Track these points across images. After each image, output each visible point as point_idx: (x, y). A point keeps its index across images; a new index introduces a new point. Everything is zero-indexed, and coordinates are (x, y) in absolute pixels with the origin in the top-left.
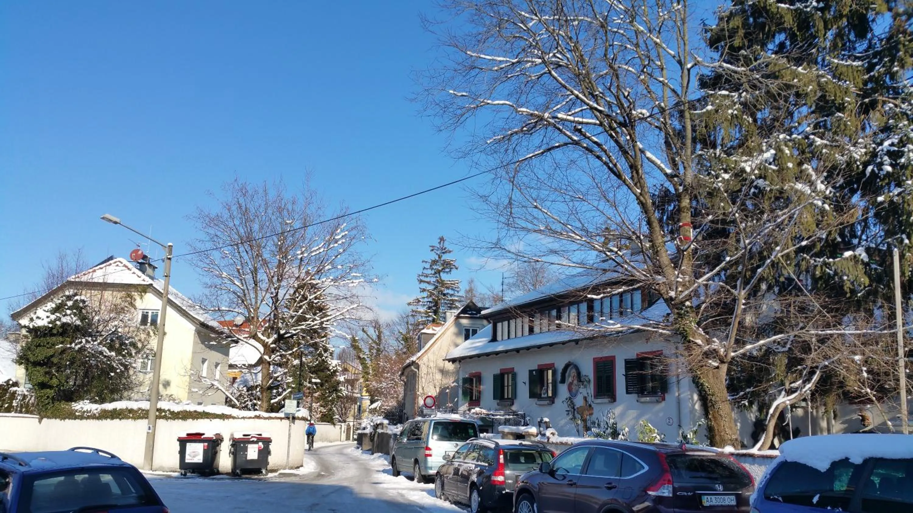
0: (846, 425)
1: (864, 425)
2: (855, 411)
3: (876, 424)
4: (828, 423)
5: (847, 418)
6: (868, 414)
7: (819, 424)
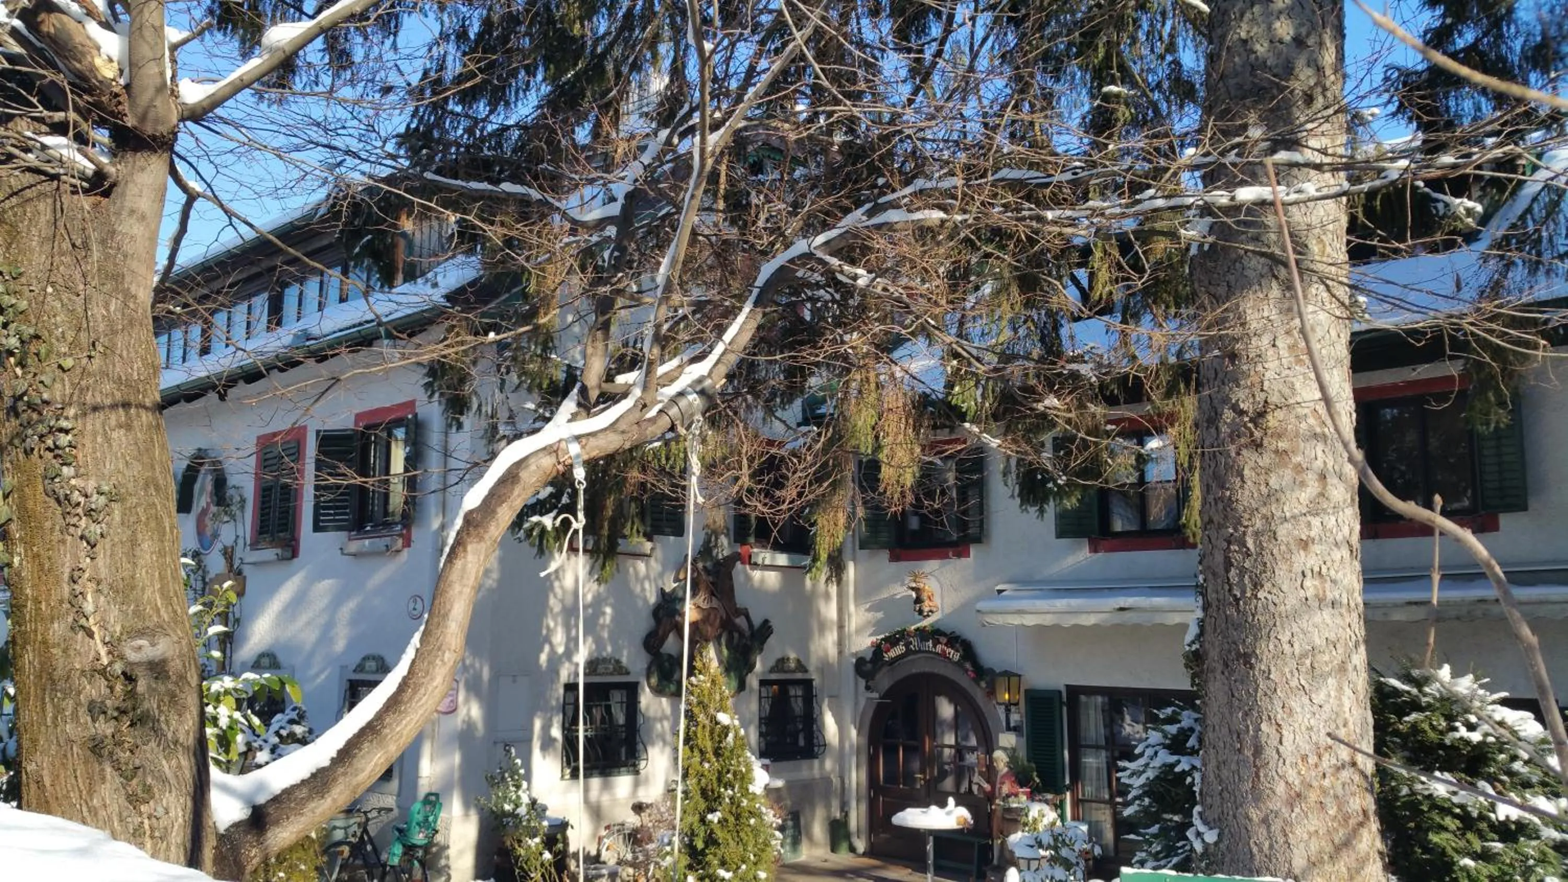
0: (880, 615)
1: (920, 612)
2: (898, 579)
3: (947, 610)
4: (841, 610)
5: (885, 595)
6: (930, 586)
7: (819, 612)
